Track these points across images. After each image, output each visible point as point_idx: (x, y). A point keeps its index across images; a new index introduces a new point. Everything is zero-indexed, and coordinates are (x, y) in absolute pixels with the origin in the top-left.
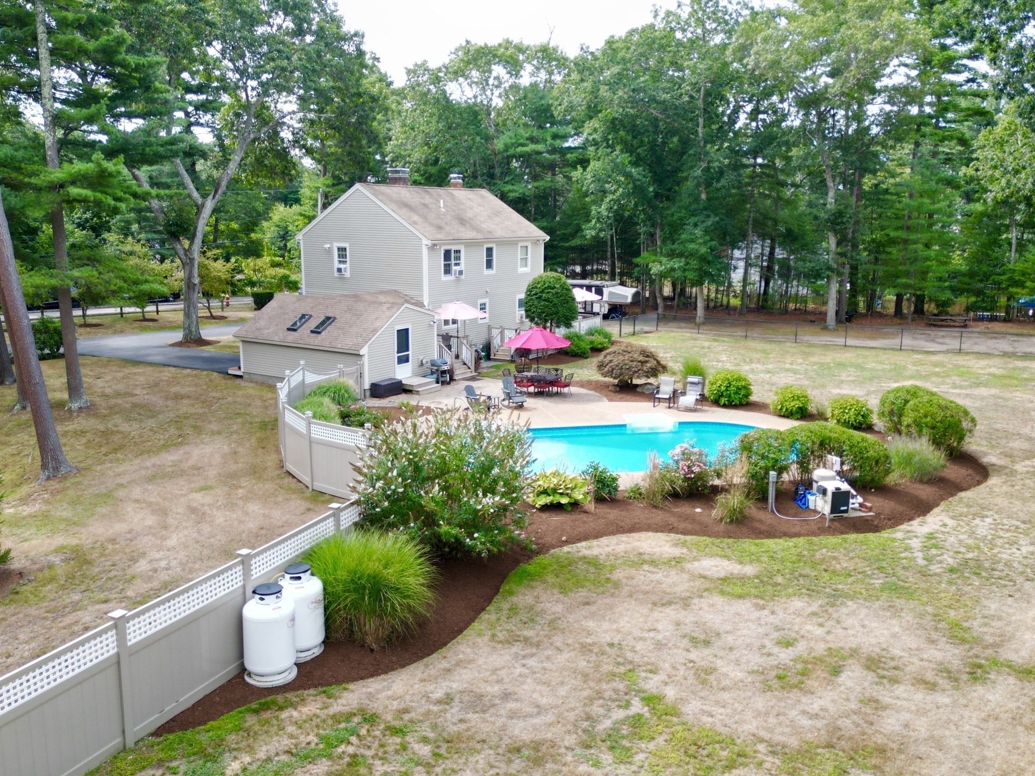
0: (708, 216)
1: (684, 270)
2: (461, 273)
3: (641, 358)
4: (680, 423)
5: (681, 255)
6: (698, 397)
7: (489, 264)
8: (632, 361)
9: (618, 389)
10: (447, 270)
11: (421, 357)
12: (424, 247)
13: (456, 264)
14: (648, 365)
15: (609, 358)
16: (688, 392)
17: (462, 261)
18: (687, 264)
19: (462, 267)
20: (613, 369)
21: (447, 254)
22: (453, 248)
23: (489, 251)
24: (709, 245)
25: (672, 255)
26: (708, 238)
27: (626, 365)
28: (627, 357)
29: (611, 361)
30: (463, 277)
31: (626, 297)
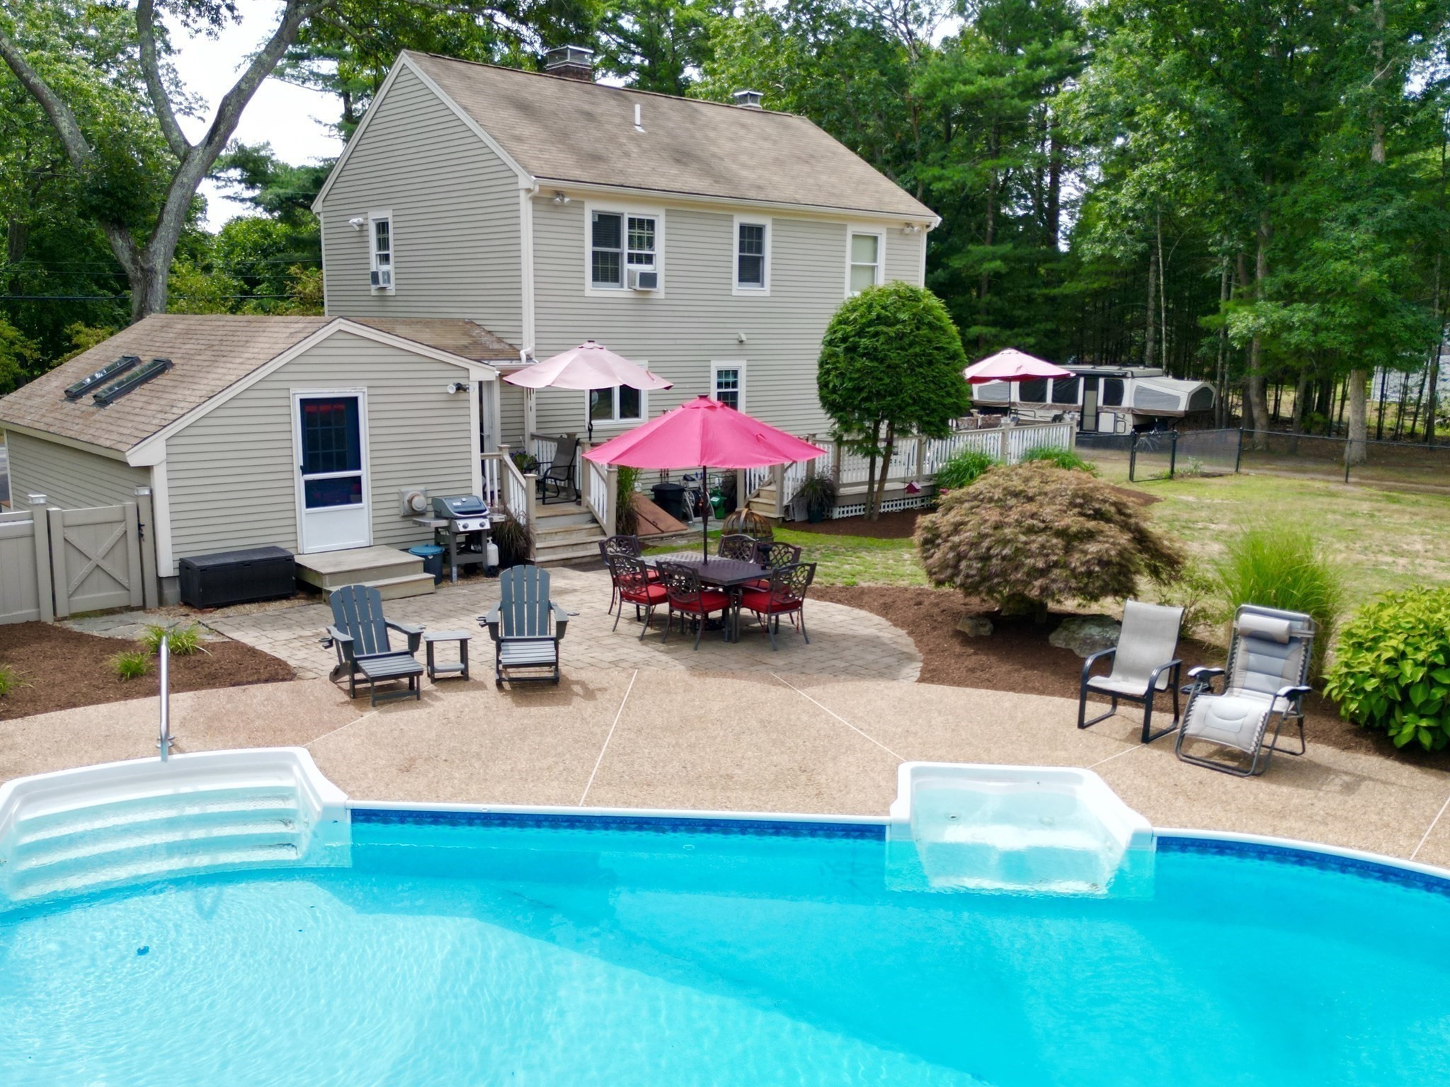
0: (1389, 199)
1: (1316, 330)
2: (649, 280)
3: (1072, 521)
4: (1165, 843)
5: (1308, 296)
6: (1282, 705)
7: (750, 270)
8: (1031, 530)
9: (986, 630)
10: (606, 270)
11: (411, 491)
12: (522, 194)
13: (638, 259)
14: (1092, 548)
15: (953, 517)
16: (1238, 677)
17: (659, 249)
18: (1324, 313)
19: (659, 267)
20: (960, 557)
21: (606, 228)
22: (629, 211)
23: (752, 237)
24: (1387, 263)
25: (1287, 295)
26: (1383, 247)
27: (1005, 542)
28: (1013, 516)
29: (957, 528)
30: (660, 291)
31: (1176, 400)
